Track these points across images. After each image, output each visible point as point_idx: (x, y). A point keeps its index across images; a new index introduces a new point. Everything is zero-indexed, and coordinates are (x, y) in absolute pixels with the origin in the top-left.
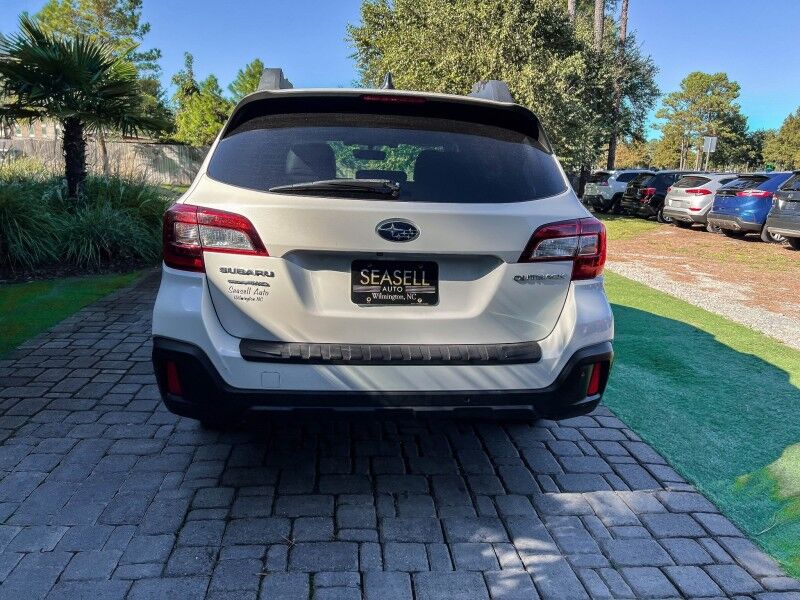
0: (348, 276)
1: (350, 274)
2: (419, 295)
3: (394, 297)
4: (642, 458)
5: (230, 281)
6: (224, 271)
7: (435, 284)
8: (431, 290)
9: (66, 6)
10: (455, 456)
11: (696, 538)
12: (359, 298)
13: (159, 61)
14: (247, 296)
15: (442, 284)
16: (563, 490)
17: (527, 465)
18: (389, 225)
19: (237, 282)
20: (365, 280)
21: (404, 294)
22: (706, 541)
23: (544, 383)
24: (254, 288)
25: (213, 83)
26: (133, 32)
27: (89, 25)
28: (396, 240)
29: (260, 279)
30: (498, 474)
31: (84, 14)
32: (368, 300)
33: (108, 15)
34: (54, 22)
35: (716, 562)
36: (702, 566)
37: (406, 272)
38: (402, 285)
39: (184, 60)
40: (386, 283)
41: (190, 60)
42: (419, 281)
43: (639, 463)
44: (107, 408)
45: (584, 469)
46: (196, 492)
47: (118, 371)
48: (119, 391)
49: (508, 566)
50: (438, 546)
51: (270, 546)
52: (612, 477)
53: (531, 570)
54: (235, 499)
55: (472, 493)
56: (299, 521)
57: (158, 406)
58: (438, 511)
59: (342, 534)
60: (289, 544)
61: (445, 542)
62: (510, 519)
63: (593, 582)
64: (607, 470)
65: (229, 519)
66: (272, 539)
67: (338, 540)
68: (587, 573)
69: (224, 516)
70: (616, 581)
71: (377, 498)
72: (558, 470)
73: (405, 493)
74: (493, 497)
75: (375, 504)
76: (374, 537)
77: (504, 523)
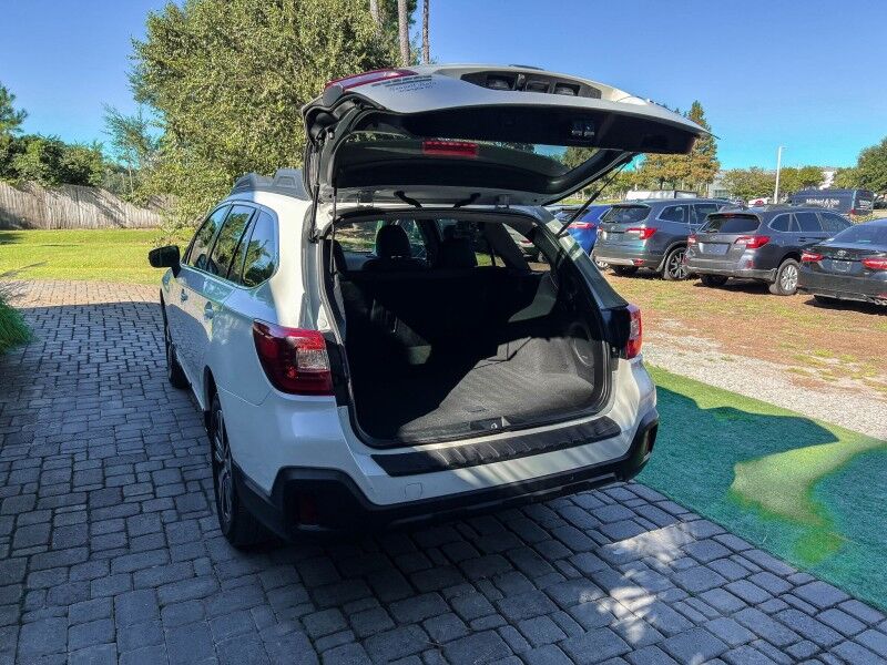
4: (650, 498)
10: (510, 530)
11: (728, 557)
16: (614, 541)
17: (571, 524)
22: (734, 557)
30: (555, 538)
35: (752, 573)
36: (746, 578)
43: (650, 503)
44: (107, 554)
45: (615, 517)
46: (301, 622)
47: (77, 508)
48: (101, 531)
49: (624, 616)
50: (558, 614)
51: (420, 654)
52: (640, 520)
53: (640, 615)
54: (348, 618)
55: (548, 560)
56: (427, 624)
57: (166, 539)
58: (534, 584)
59: (475, 625)
60: (436, 647)
61: (561, 609)
62: (594, 576)
63: (689, 612)
64: (632, 514)
65: (360, 640)
66: (418, 647)
67: (476, 632)
68: (679, 606)
69: (353, 637)
70: (702, 606)
71: (474, 584)
72: (596, 523)
73: (496, 574)
74: (566, 559)
75: (478, 590)
76: (502, 621)
77: (592, 580)
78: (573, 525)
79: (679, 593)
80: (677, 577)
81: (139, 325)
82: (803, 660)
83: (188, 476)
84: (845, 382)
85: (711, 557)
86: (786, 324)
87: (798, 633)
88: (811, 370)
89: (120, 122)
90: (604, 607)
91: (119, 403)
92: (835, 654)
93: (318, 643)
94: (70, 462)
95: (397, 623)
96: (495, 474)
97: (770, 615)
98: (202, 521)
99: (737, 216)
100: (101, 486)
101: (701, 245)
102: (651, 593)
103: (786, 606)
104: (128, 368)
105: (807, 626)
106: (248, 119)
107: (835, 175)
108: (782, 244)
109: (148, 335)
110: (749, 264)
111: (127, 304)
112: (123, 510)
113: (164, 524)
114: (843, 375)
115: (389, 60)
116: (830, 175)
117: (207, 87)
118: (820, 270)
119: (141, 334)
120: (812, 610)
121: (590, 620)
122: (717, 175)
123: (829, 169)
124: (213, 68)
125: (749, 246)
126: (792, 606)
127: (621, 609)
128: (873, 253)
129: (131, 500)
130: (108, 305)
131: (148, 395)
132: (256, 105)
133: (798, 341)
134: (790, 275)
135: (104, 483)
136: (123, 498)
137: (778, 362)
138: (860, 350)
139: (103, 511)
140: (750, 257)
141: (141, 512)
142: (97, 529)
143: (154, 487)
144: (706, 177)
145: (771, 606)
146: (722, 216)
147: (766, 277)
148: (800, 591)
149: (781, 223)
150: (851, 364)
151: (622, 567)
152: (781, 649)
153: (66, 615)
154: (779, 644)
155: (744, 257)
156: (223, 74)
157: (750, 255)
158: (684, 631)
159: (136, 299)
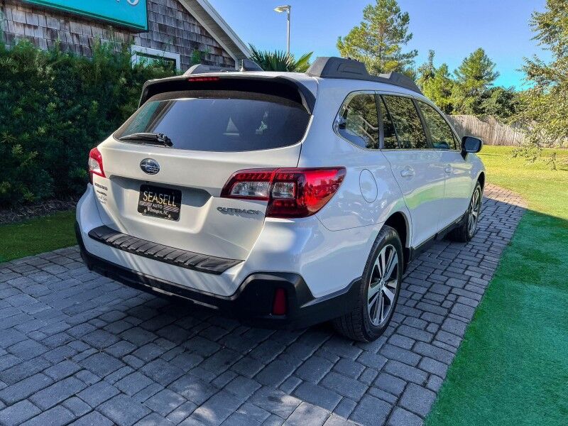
1: (139, 193)
2: (170, 213)
3: (157, 212)
7: (179, 207)
8: (175, 210)
9: (362, 30)
12: (141, 209)
13: (415, 59)
14: (102, 200)
15: (182, 206)
19: (99, 192)
20: (145, 198)
21: (163, 211)
23: (228, 292)
24: (103, 196)
25: (444, 69)
26: (401, 40)
27: (375, 40)
28: (148, 172)
29: (104, 191)
31: (372, 33)
32: (145, 211)
33: (386, 31)
34: (354, 41)
37: (165, 195)
38: (162, 204)
39: (428, 55)
40: (155, 202)
41: (432, 55)
42: (171, 202)
50: (158, 386)
51: (93, 347)
55: (229, 368)
60: (99, 351)
62: (222, 393)
65: (100, 329)
74: (239, 375)
77: (217, 393)
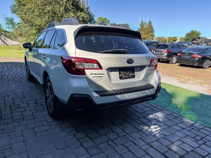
0: (118, 73)
2: (131, 76)
3: (127, 77)
5: (93, 77)
6: (91, 74)
7: (134, 73)
8: (133, 75)
11: (175, 118)
12: (121, 78)
14: (97, 80)
16: (148, 115)
18: (129, 60)
19: (94, 77)
20: (121, 73)
21: (129, 76)
24: (99, 78)
29: (101, 75)
30: (134, 115)
36: (181, 123)
37: (129, 71)
38: (128, 74)
40: (125, 74)
42: (131, 73)
43: (154, 107)
44: (18, 120)
45: (147, 110)
46: (74, 135)
47: (7, 109)
48: (15, 115)
49: (155, 132)
50: (139, 132)
51: (107, 142)
52: (153, 111)
53: (159, 131)
54: (87, 134)
55: (133, 120)
56: (107, 135)
57: (34, 117)
58: (131, 125)
59: (119, 135)
60: (111, 140)
61: (139, 131)
62: (146, 123)
63: (170, 130)
64: (151, 109)
65: (91, 139)
66: (106, 140)
67: (120, 136)
68: (167, 129)
69: (89, 139)
70: (173, 129)
71: (117, 125)
72: (143, 111)
73: (122, 123)
74: (138, 119)
75: (118, 127)
76: (126, 134)
77: (145, 124)
78: (138, 112)
79: (166, 127)
80: (165, 123)
81: (17, 67)
82: (199, 140)
83: (37, 102)
84: (190, 82)
85: (172, 118)
86: (175, 70)
87: (196, 134)
88: (182, 79)
89: (7, 18)
90: (150, 130)
91: (15, 85)
92: (205, 139)
93: (80, 140)
94: (4, 99)
95: (99, 135)
96: (125, 96)
97: (189, 131)
98: (43, 112)
99: (163, 45)
100: (13, 104)
101: (154, 52)
102: (160, 127)
103: (191, 129)
104: (15, 77)
105: (198, 133)
106: (43, 17)
107: (180, 39)
108: (173, 52)
109: (20, 69)
110: (165, 56)
111: (13, 62)
112: (20, 110)
113: (32, 113)
114: (190, 80)
115: (79, 4)
116: (179, 39)
117: (32, 8)
118: (182, 58)
119: (18, 69)
120: (198, 130)
121: (147, 133)
122: (154, 38)
123: (179, 37)
124: (33, 3)
125: (166, 52)
126: (193, 129)
127: (154, 130)
128: (194, 54)
129: (22, 107)
130: (7, 62)
131: (22, 83)
132: (45, 14)
133: (178, 73)
134: (175, 59)
135: (14, 103)
136: (20, 107)
137: (175, 78)
138: (192, 75)
139: (15, 110)
140: (166, 55)
141: (26, 110)
142: (14, 114)
143: (28, 104)
144: (152, 38)
145: (188, 129)
146: (159, 45)
147: (169, 59)
148: (193, 125)
149: (173, 47)
150: (191, 78)
151: (152, 121)
152: (193, 138)
153: (9, 136)
154: (192, 137)
155: (165, 55)
156: (36, 5)
157: (166, 54)
158: (170, 135)
159: (15, 61)
